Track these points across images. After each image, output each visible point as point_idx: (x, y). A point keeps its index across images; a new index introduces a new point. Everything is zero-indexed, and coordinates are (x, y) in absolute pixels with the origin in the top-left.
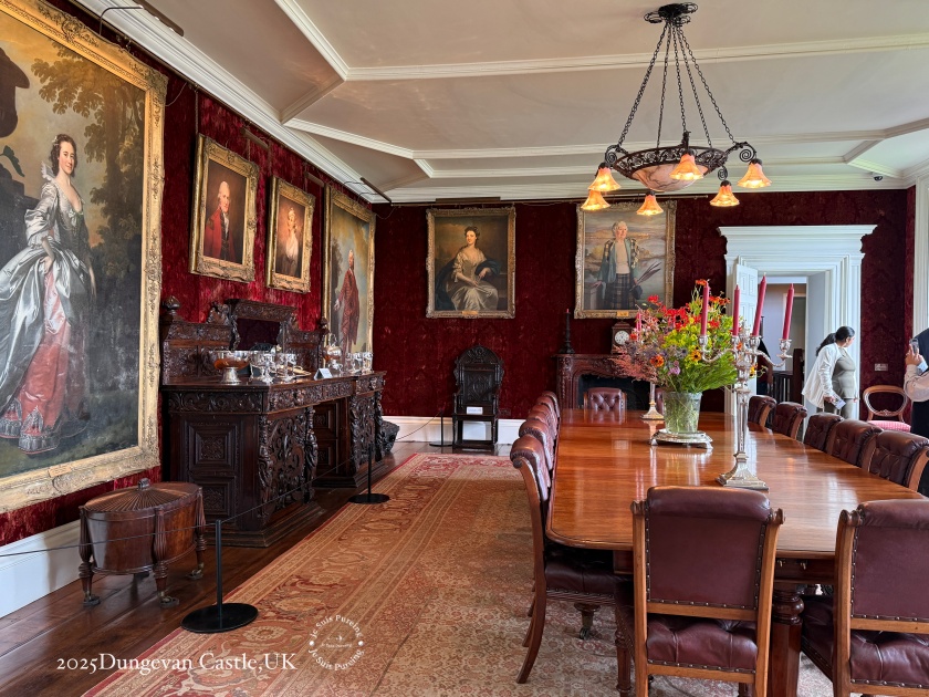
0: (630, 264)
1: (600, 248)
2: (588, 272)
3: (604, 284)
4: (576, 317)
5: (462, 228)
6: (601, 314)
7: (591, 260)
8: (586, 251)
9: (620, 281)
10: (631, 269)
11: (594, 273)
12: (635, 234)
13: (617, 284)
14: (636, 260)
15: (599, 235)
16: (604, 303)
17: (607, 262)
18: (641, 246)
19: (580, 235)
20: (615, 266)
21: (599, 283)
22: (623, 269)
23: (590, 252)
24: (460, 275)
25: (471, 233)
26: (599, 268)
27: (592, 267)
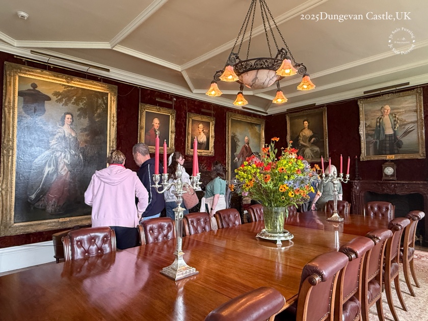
0: (394, 127)
1: (374, 122)
2: (367, 135)
3: (378, 141)
4: (361, 160)
5: (301, 120)
6: (376, 158)
7: (369, 129)
8: (366, 124)
9: (388, 139)
10: (394, 131)
11: (371, 136)
12: (395, 111)
13: (386, 140)
14: (398, 125)
15: (373, 114)
16: (378, 152)
17: (379, 128)
18: (400, 117)
19: (361, 116)
20: (384, 130)
21: (375, 141)
22: (389, 131)
23: (368, 124)
24: (302, 142)
25: (306, 122)
26: (374, 132)
27: (369, 132)
